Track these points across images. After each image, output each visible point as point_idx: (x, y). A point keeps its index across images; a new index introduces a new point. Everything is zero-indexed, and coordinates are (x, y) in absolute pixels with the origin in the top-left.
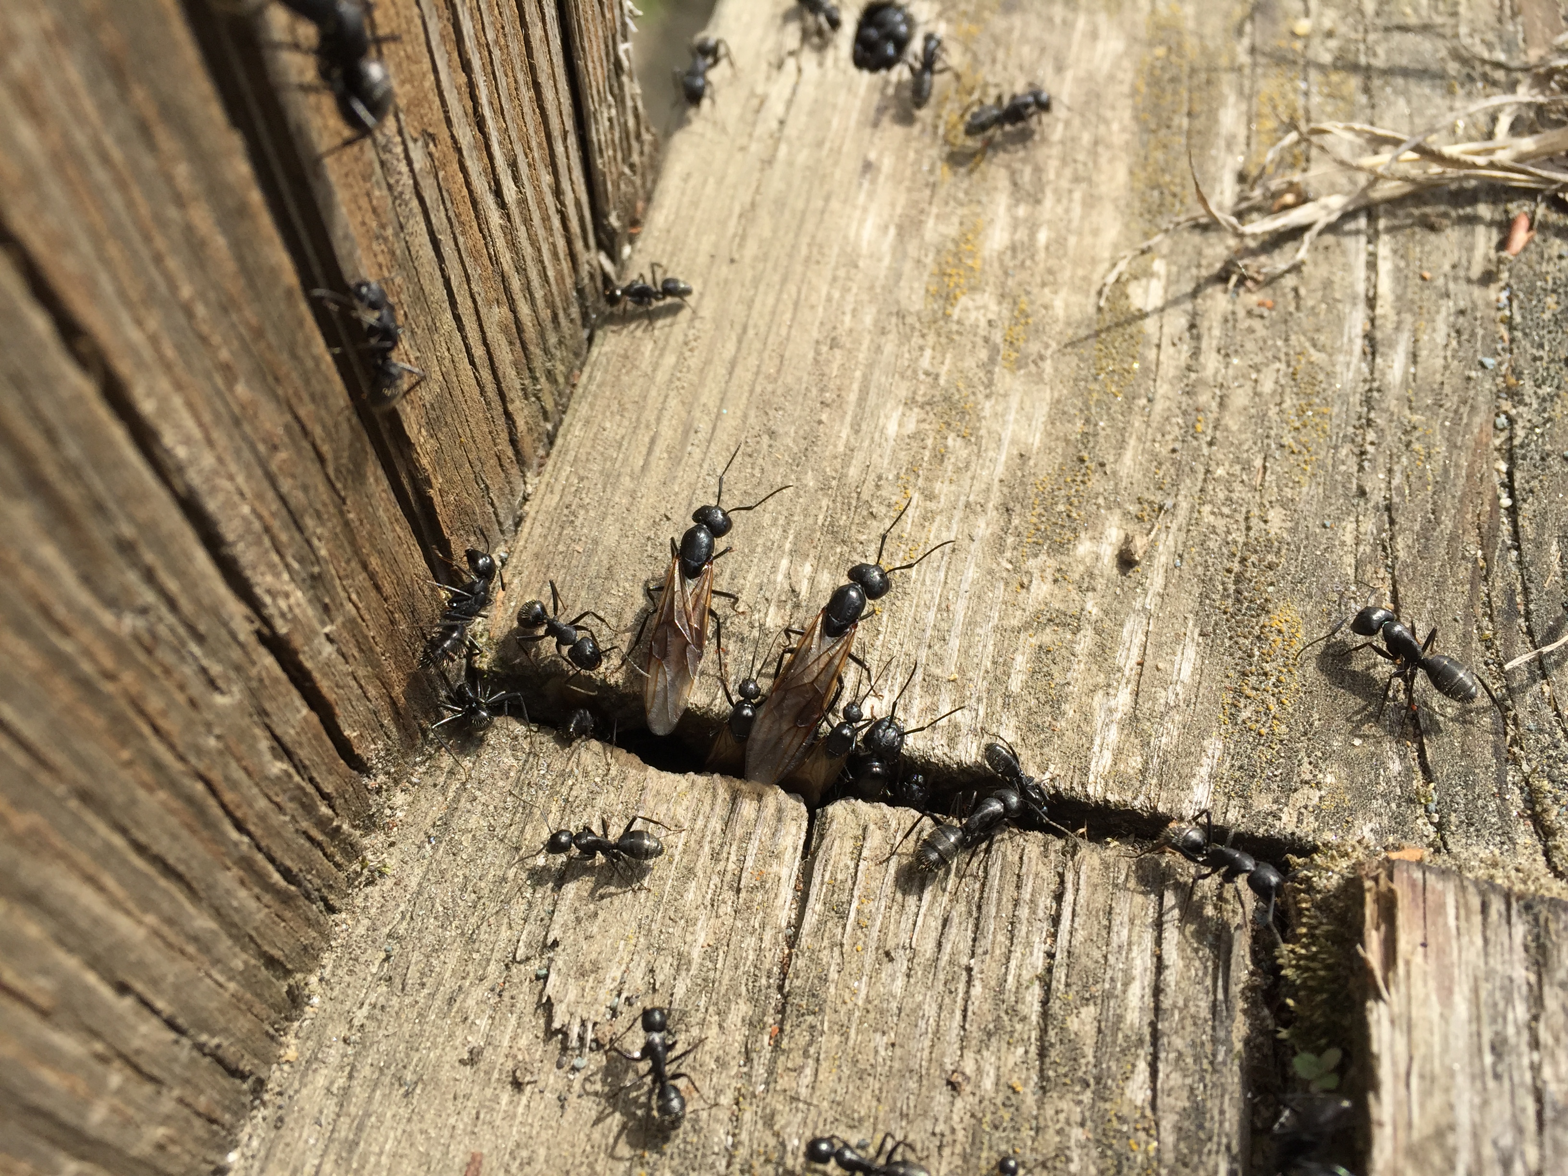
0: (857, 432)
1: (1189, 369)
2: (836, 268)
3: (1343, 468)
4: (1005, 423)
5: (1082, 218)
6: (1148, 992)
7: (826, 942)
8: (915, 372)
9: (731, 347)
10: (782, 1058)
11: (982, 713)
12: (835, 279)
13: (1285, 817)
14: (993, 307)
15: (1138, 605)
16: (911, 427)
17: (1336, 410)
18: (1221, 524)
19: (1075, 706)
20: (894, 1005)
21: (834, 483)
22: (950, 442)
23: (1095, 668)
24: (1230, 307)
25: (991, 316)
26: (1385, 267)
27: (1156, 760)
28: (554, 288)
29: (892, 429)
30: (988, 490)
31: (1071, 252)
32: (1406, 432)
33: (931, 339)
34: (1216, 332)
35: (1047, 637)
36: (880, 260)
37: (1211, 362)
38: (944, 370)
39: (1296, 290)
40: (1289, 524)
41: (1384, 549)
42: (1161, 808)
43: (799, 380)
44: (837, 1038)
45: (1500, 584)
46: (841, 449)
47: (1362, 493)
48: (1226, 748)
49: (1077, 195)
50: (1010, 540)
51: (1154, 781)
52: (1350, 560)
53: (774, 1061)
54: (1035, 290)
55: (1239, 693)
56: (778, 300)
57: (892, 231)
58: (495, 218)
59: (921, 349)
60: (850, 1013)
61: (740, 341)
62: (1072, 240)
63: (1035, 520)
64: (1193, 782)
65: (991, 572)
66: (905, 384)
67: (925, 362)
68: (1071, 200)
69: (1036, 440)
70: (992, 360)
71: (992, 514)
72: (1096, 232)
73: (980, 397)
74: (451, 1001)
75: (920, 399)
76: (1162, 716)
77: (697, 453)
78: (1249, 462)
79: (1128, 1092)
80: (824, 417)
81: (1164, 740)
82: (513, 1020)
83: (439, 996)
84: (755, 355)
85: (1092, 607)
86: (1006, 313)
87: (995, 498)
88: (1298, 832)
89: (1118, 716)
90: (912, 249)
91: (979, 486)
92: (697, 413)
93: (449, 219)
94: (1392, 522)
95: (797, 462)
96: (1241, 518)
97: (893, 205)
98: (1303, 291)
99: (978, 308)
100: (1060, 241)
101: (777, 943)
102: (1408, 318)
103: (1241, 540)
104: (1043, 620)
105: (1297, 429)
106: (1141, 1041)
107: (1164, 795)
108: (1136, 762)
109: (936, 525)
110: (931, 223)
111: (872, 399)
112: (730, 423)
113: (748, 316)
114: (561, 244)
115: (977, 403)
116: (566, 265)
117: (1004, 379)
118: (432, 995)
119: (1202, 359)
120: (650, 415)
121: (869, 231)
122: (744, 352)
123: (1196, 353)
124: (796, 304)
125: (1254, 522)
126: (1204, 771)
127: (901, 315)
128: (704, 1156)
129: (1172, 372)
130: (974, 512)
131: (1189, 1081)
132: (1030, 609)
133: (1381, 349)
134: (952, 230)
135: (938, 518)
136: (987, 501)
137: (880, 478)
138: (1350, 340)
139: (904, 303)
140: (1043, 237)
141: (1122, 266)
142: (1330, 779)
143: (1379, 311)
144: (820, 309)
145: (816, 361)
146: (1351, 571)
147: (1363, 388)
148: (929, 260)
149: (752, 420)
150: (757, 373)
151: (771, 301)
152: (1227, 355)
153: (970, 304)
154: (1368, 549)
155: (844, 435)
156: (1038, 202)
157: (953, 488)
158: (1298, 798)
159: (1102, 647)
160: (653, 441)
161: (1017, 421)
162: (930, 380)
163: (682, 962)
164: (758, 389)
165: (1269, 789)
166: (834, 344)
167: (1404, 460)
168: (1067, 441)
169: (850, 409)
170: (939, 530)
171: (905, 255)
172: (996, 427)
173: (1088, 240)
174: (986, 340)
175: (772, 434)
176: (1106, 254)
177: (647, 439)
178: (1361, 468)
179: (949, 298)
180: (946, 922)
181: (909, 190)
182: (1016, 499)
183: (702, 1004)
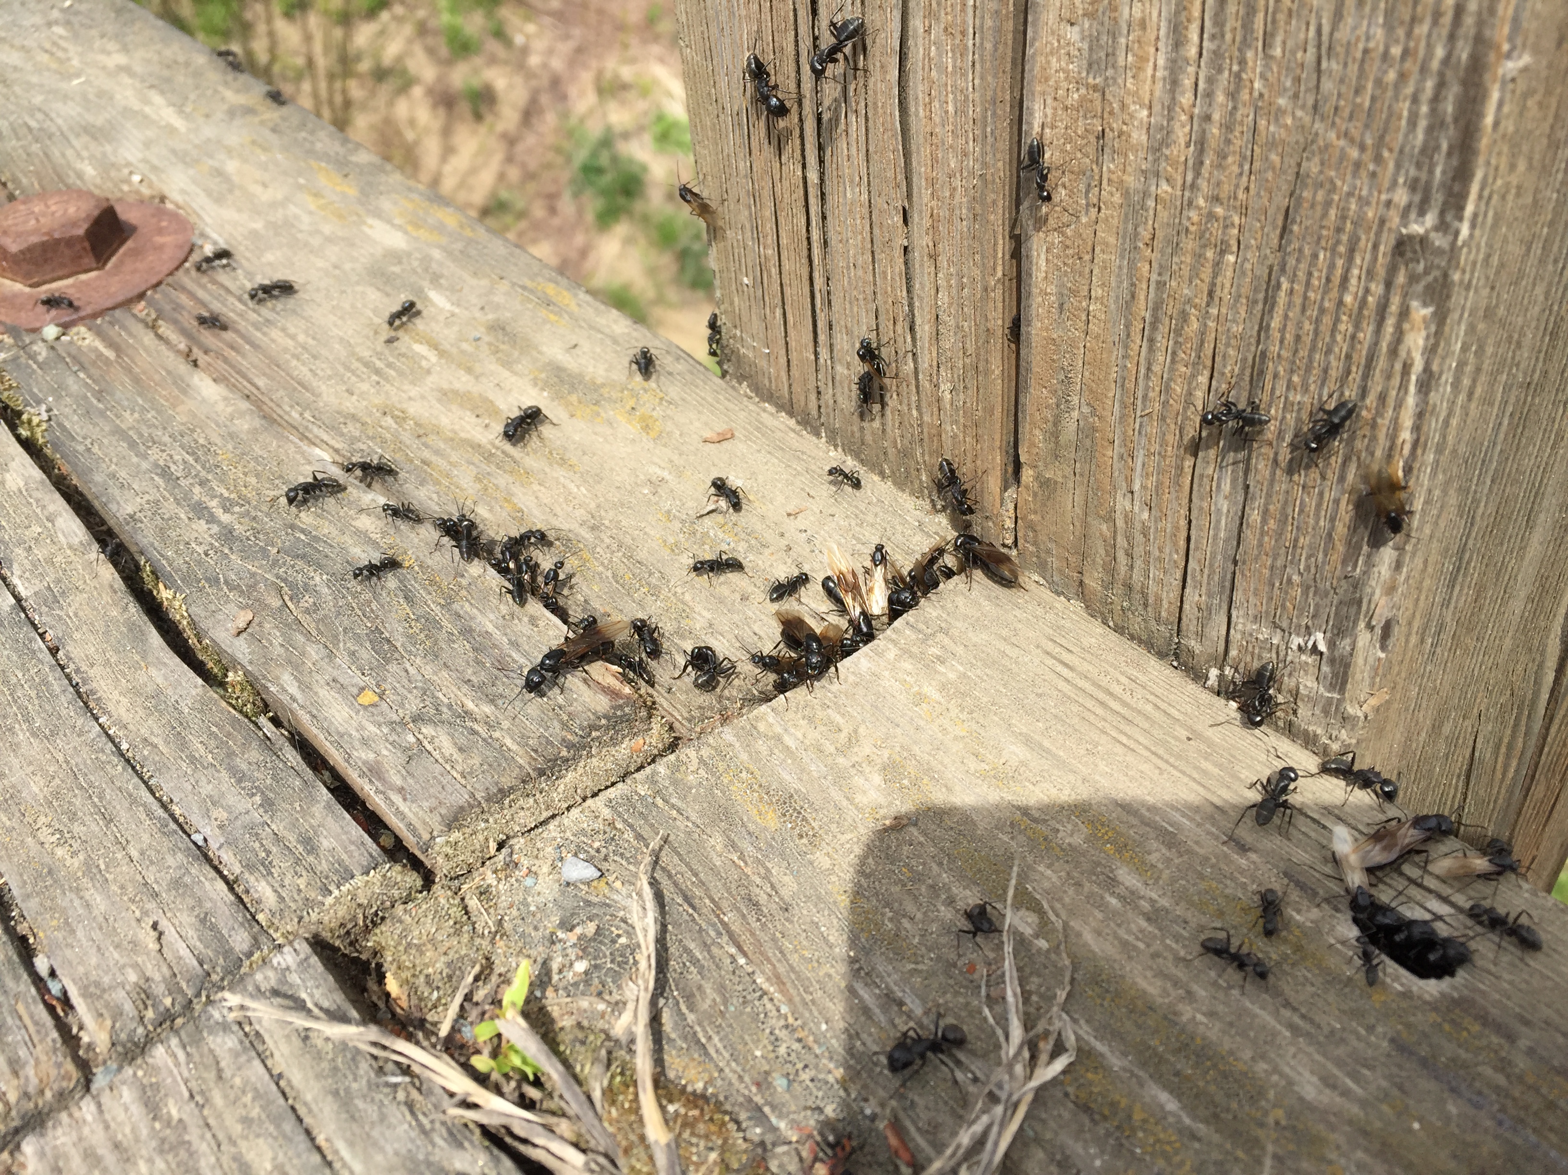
9: (1116, 708)
15: (829, 778)
16: (1006, 755)
22: (984, 765)
23: (814, 742)
25: (1063, 836)
27: (755, 734)
30: (941, 762)
31: (1088, 906)
33: (1064, 798)
35: (844, 737)
36: (1149, 811)
38: (1035, 789)
40: (815, 864)
48: (738, 758)
50: (905, 754)
51: (748, 728)
54: (1067, 868)
61: (1119, 714)
62: (1100, 916)
63: (908, 769)
64: (735, 738)
70: (1027, 814)
71: (927, 757)
72: (1099, 933)
73: (1005, 795)
75: (1024, 769)
76: (771, 749)
77: (1048, 662)
80: (1040, 724)
81: (761, 742)
85: (843, 761)
86: (1059, 842)
87: (934, 762)
89: (785, 735)
90: (1145, 829)
91: (947, 761)
97: (1196, 842)
99: (1073, 831)
103: (825, 837)
104: (853, 739)
105: (868, 913)
107: (740, 726)
108: (761, 727)
109: (937, 731)
110: (1164, 851)
111: (1037, 750)
112: (1061, 684)
113: (1136, 726)
115: (1001, 790)
117: (1011, 812)
119: (952, 909)
120: (1088, 656)
121: (1177, 817)
122: (1110, 713)
124: (1132, 750)
125: (831, 851)
126: (737, 745)
129: (955, 892)
133: (885, 1000)
134: (1151, 858)
136: (936, 759)
137: (984, 727)
138: (906, 991)
142: (691, 778)
145: (1083, 739)
148: (1131, 832)
149: (1056, 692)
150: (1090, 709)
153: (1079, 830)
155: (1023, 727)
156: (1148, 919)
157: (954, 750)
158: (695, 762)
159: (821, 751)
160: (1068, 650)
162: (1034, 781)
164: (1077, 704)
165: (709, 757)
166: (1090, 753)
169: (1039, 738)
170: (933, 731)
171: (1144, 825)
172: (979, 790)
173: (1093, 923)
174: (1045, 821)
177: (1072, 649)
181: (1206, 858)
182: (927, 770)
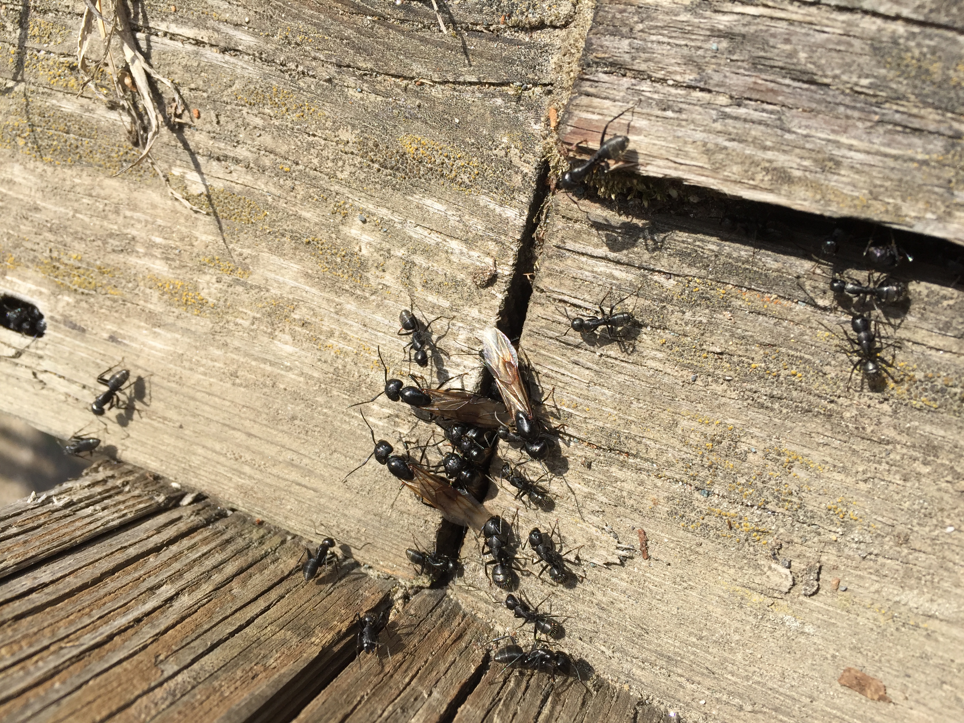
0: (291, 369)
1: (247, 167)
2: (184, 367)
3: (313, 87)
4: (284, 283)
5: (144, 213)
6: (619, 267)
7: (583, 425)
8: (252, 330)
9: (237, 434)
10: (641, 454)
11: (461, 324)
12: (191, 369)
13: (526, 170)
14: (208, 277)
15: (399, 226)
16: (288, 337)
17: (274, 83)
18: (348, 169)
19: (459, 273)
20: (618, 396)
21: (323, 386)
22: (297, 317)
23: (436, 258)
24: (204, 133)
25: (214, 280)
26: (174, 29)
27: (491, 234)
28: (213, 545)
29: (289, 349)
30: (328, 300)
31: (169, 225)
32: (289, 43)
33: (230, 318)
34: (222, 145)
35: (417, 281)
36: (177, 340)
37: (242, 152)
38: (251, 314)
39: (191, 90)
40: (349, 127)
41: (365, 75)
42: (518, 237)
43: (258, 398)
44: (633, 426)
45: (389, 11)
46: (302, 379)
47: (329, 81)
48: (485, 194)
49: (128, 213)
50: (358, 292)
51: (503, 237)
52: (372, 97)
53: (641, 458)
54: (196, 250)
55: (453, 180)
56: (207, 404)
57: (157, 330)
58: (186, 600)
59: (236, 324)
60: (620, 418)
61: (234, 429)
62: (160, 222)
63: (346, 276)
64: (504, 216)
65: (378, 306)
66: (261, 338)
67: (246, 323)
68: (132, 218)
69: (295, 267)
70: (244, 284)
71: (341, 300)
72: (154, 206)
73: (267, 295)
74: (602, 609)
75: (269, 330)
76: (465, 225)
77: (306, 461)
78: (308, 143)
79: (669, 287)
80: (282, 386)
81: (479, 227)
82: (614, 580)
83: (600, 615)
84: (243, 421)
85: (400, 252)
86: (211, 271)
87: (332, 296)
88: (535, 166)
89: (465, 250)
90: (170, 320)
91: (324, 305)
92: (281, 459)
93: (197, 638)
94: (349, 66)
95: (311, 405)
96: (345, 157)
97: (139, 327)
98: (193, 86)
99: (209, 288)
100: (161, 229)
101: (583, 449)
102: (210, 23)
103: (359, 159)
104: (407, 281)
105: (287, 110)
106: (644, 276)
107: (511, 234)
108: (492, 246)
109: (349, 333)
110: (152, 307)
111: (271, 358)
112: (286, 440)
113: (217, 422)
114: (186, 542)
115: (272, 298)
116: (197, 537)
117: (255, 279)
118: (600, 618)
119: (241, 158)
120: (282, 484)
121: (158, 344)
122: (240, 427)
123: (237, 161)
124: (209, 394)
125: (347, 149)
126: (498, 210)
127: (214, 333)
128: (685, 497)
129: (249, 177)
130: (341, 310)
131: (666, 255)
132: (401, 288)
133: (232, 45)
134: (156, 294)
135: (345, 331)
136: (333, 301)
137: (320, 360)
138: (226, 62)
139: (205, 330)
140: (158, 240)
141: (178, 195)
142: (505, 140)
143: (206, 40)
144: (212, 380)
145: (246, 386)
146: (379, 98)
147: (258, 62)
148: (177, 311)
149: (285, 428)
150: (255, 421)
151: (207, 408)
152: (238, 142)
153: (206, 291)
154: (366, 85)
155: (293, 377)
156: (134, 238)
157: (326, 319)
158: (516, 161)
159: (424, 251)
160: (299, 484)
161: (283, 276)
162: (257, 322)
163: (590, 497)
164: (265, 422)
165: (509, 176)
166: (234, 375)
167: (308, 48)
168: (296, 248)
169: (276, 371)
170: (352, 331)
171: (174, 325)
172: (287, 289)
173: (159, 212)
174: (230, 286)
175: (294, 418)
176: (169, 202)
177: (297, 487)
178: (314, 77)
179: (202, 303)
180: (576, 363)
181: (128, 316)
182: (333, 285)
183: (611, 489)
